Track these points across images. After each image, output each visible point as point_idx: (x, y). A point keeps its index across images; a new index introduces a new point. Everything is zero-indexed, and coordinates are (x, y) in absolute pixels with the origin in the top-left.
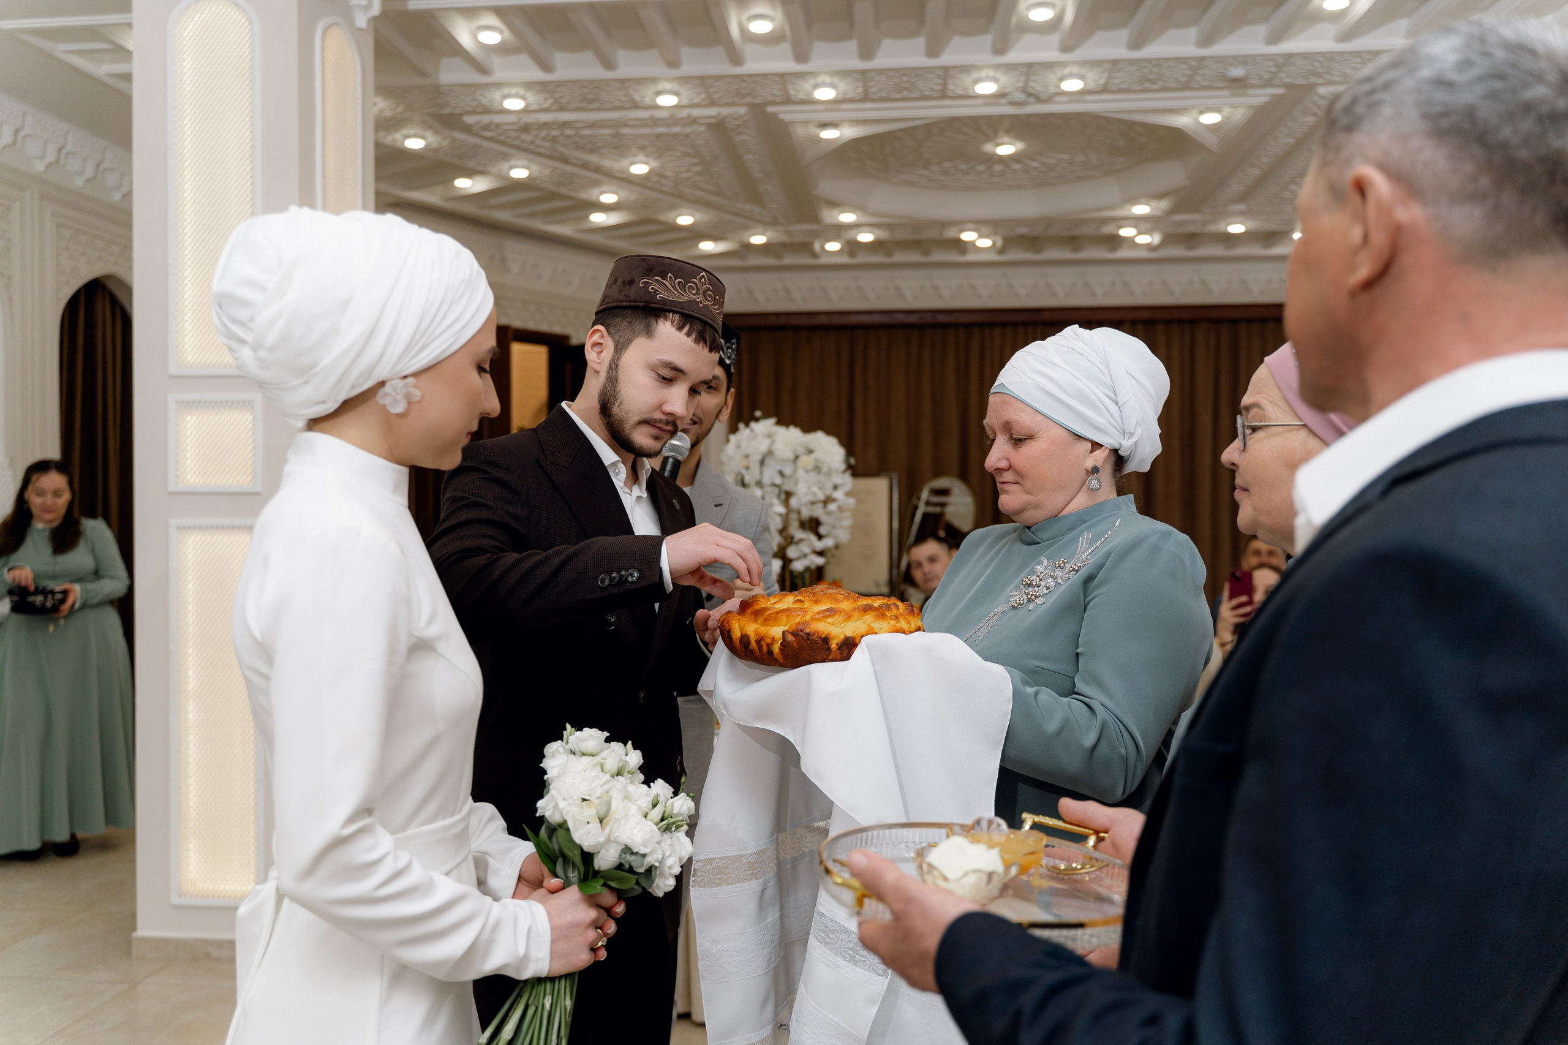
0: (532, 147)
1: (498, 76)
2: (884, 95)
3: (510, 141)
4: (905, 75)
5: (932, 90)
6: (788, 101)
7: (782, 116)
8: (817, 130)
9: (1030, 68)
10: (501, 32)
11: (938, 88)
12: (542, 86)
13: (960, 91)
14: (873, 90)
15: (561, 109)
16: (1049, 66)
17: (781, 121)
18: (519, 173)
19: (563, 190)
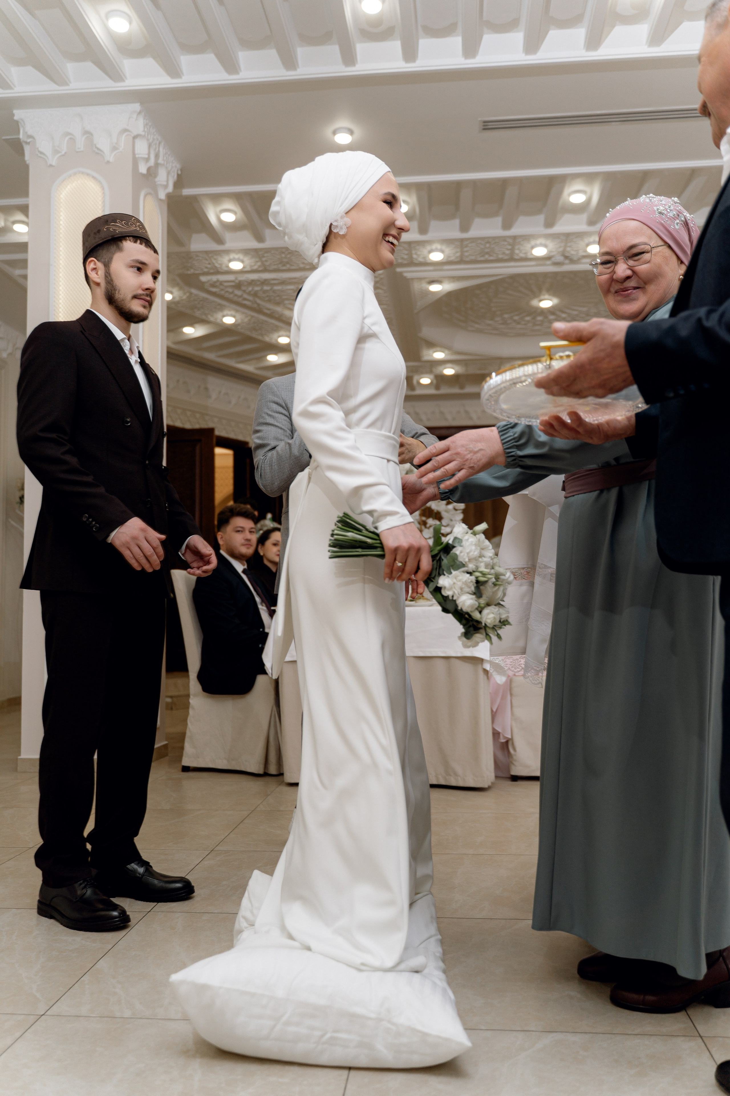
0: (240, 300)
1: (228, 246)
2: (473, 258)
3: (227, 295)
4: (488, 242)
5: (504, 253)
6: (411, 263)
7: (405, 274)
8: (427, 286)
9: (568, 237)
10: (235, 213)
11: (508, 252)
12: (254, 253)
13: (522, 255)
14: (466, 254)
15: (265, 270)
16: (580, 235)
17: (405, 277)
18: (229, 320)
19: (254, 335)
